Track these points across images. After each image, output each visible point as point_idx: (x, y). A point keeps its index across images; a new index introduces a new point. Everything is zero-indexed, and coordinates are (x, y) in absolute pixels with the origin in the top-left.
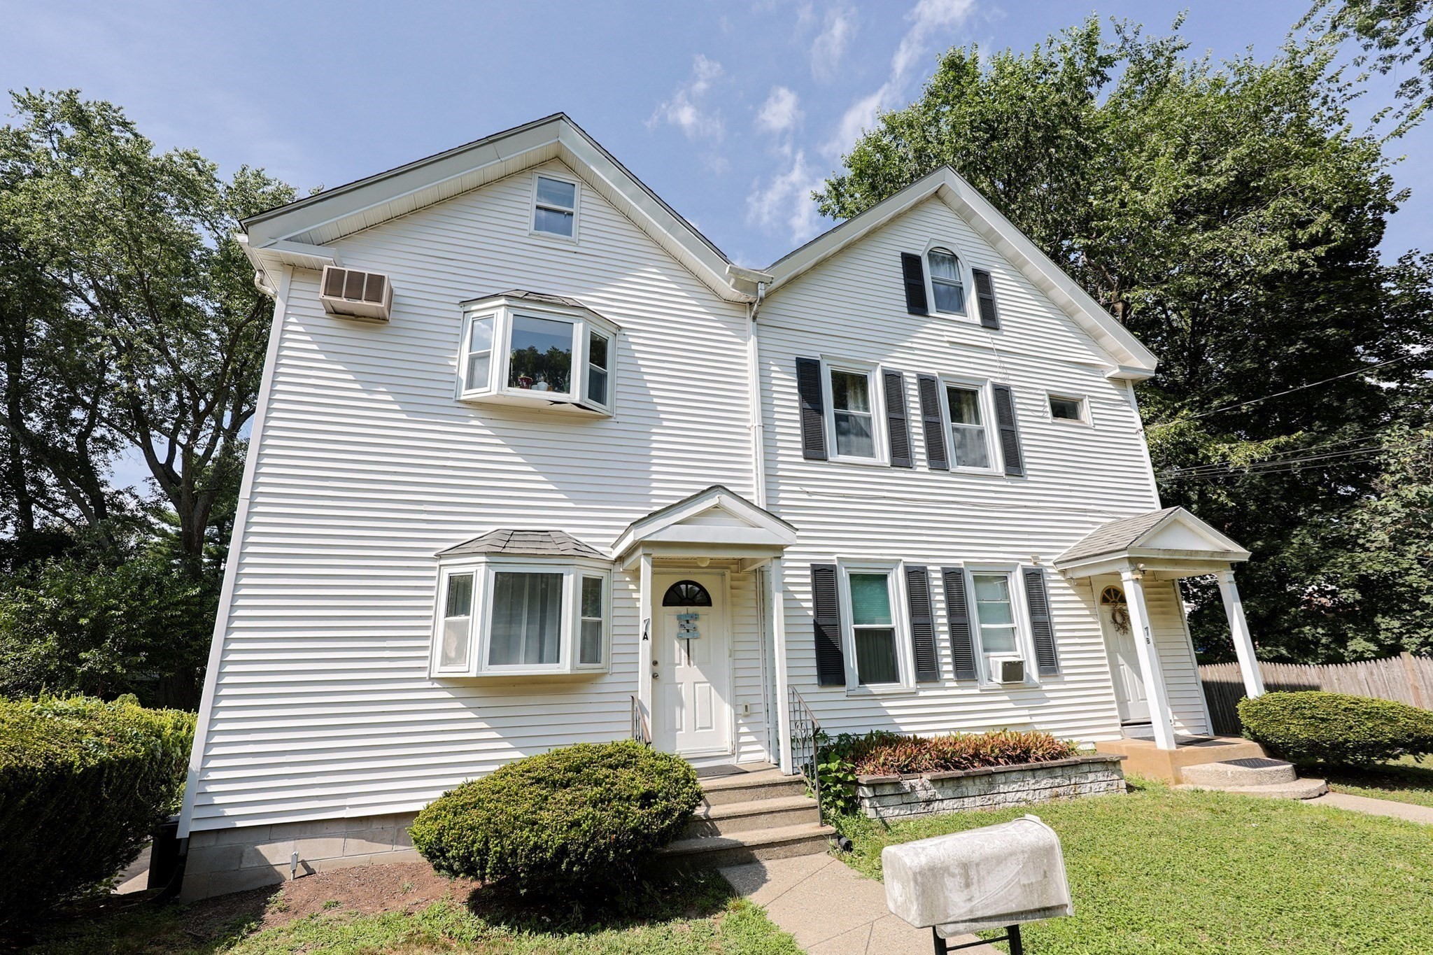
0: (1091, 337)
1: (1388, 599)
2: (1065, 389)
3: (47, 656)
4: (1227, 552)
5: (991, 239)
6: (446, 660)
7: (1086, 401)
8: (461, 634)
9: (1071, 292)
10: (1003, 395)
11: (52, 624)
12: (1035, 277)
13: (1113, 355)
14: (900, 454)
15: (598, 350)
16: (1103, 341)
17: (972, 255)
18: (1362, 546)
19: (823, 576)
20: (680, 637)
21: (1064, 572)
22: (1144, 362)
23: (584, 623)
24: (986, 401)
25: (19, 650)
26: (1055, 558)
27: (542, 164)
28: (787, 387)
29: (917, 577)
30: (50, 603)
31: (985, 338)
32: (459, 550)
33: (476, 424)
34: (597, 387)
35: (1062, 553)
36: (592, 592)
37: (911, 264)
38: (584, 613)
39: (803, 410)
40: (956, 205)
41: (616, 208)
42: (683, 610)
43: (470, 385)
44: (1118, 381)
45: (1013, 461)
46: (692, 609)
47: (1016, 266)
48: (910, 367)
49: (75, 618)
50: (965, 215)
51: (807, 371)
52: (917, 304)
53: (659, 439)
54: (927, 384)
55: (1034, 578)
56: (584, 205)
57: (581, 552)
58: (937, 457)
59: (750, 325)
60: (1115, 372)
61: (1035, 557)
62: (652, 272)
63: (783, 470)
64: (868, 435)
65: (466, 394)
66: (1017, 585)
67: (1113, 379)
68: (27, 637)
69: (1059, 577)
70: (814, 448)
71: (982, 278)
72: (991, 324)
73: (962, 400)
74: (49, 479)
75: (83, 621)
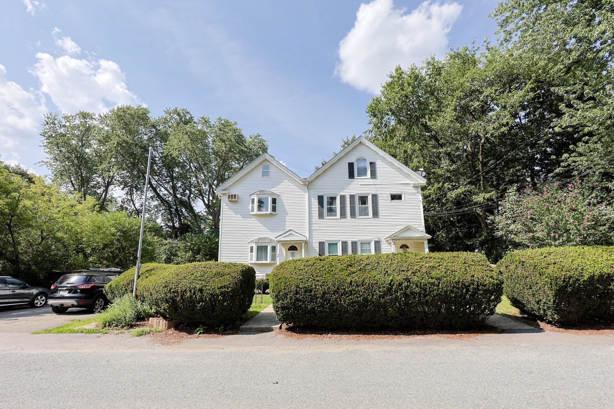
2: (396, 192)
3: (190, 257)
5: (376, 152)
6: (251, 260)
7: (403, 194)
8: (252, 256)
9: (399, 164)
10: (375, 196)
11: (190, 249)
13: (415, 180)
14: (343, 215)
15: (274, 201)
16: (409, 176)
17: (370, 158)
19: (321, 244)
20: (291, 256)
21: (387, 241)
22: (423, 182)
23: (272, 254)
24: (370, 199)
25: (185, 255)
26: (385, 238)
27: (263, 161)
28: (315, 202)
29: (344, 243)
30: (189, 244)
31: (372, 181)
32: (251, 242)
33: (254, 219)
34: (274, 209)
35: (387, 236)
36: (274, 249)
37: (351, 165)
38: (272, 252)
39: (319, 207)
40: (365, 145)
42: (292, 251)
43: (252, 212)
44: (415, 187)
45: (376, 214)
46: (294, 251)
47: (384, 158)
48: (347, 193)
49: (193, 247)
50: (368, 147)
51: (320, 199)
52: (351, 175)
53: (288, 218)
54: (352, 197)
55: (377, 243)
56: (272, 170)
57: (271, 241)
58: (353, 215)
59: (307, 190)
60: (415, 185)
61: (378, 238)
62: (286, 181)
63: (314, 222)
64: (336, 212)
65: (252, 213)
66: (373, 244)
67: (413, 187)
68: (186, 252)
69: (386, 242)
70: (321, 216)
71: (372, 164)
72: (374, 177)
74: (184, 210)
75: (195, 248)
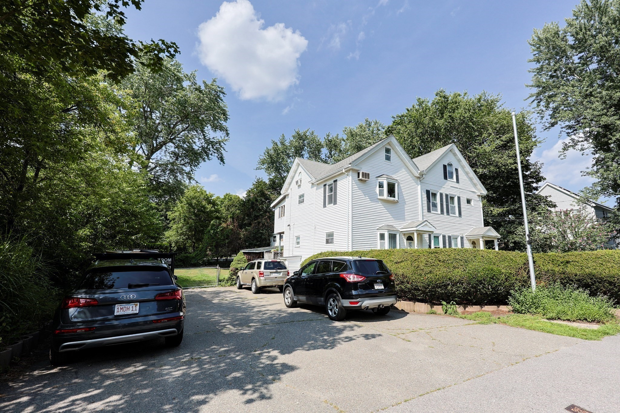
0: (475, 185)
1: (518, 246)
2: (469, 197)
4: (497, 236)
5: (459, 161)
7: (473, 200)
8: (382, 244)
9: (473, 175)
10: (459, 198)
12: (466, 171)
13: (478, 190)
14: (442, 211)
16: (477, 186)
17: (455, 165)
18: (515, 234)
19: (430, 236)
20: (409, 246)
22: (484, 192)
24: (456, 200)
28: (425, 196)
29: (444, 237)
31: (456, 185)
32: (381, 228)
33: (380, 204)
35: (466, 234)
37: (445, 167)
39: (428, 202)
40: (454, 152)
41: (397, 154)
42: (409, 241)
45: (460, 214)
47: (463, 167)
48: (444, 191)
50: (455, 155)
51: (428, 192)
52: (446, 178)
53: (406, 207)
54: (447, 195)
55: (462, 238)
56: (392, 154)
57: (398, 231)
58: (447, 212)
59: (419, 182)
60: (479, 194)
61: (462, 234)
62: (404, 170)
63: (424, 214)
64: (437, 207)
65: (379, 197)
66: (459, 239)
67: (478, 195)
69: (466, 239)
70: (429, 210)
71: (456, 170)
72: (458, 182)
73: (452, 198)
